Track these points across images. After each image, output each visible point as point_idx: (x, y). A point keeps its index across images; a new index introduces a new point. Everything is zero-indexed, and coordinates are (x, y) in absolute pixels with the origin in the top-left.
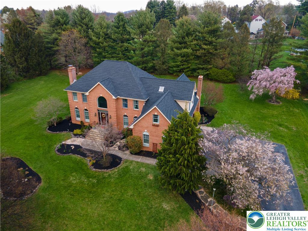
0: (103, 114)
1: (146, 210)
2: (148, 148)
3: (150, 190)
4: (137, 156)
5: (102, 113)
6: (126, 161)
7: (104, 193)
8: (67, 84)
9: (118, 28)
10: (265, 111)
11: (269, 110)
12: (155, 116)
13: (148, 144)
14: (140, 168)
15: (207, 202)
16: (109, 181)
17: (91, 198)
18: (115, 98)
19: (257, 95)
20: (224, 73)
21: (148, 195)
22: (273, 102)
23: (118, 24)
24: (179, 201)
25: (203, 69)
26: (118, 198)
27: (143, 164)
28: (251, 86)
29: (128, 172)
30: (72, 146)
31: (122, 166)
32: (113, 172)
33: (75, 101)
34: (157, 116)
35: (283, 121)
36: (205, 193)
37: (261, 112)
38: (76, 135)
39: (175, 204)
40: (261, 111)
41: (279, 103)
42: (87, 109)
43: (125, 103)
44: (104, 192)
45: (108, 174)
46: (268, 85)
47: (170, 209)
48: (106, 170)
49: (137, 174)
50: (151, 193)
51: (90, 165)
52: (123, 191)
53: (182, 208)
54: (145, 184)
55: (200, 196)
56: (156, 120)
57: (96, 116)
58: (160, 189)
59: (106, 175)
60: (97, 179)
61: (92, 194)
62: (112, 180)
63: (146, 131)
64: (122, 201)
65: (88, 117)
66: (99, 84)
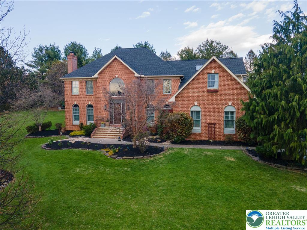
5: (115, 105)
12: (212, 77)
13: (199, 128)
18: (138, 76)
30: (71, 141)
33: (74, 94)
34: (214, 75)
38: (74, 136)
42: (91, 104)
51: (110, 155)
57: (106, 109)
63: (196, 104)
64: (201, 188)
65: (92, 118)
66: (116, 58)
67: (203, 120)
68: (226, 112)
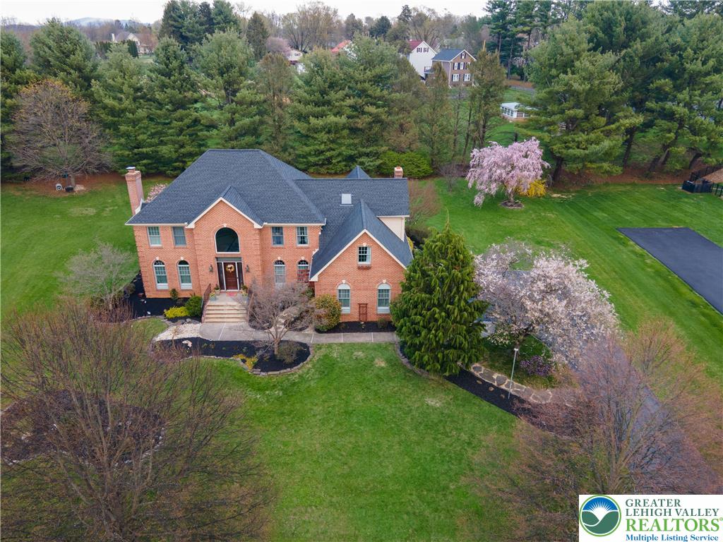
0: (229, 266)
1: (403, 416)
2: (348, 315)
3: (391, 384)
4: (333, 335)
5: (226, 264)
6: (319, 347)
7: (311, 409)
8: (58, 216)
9: (168, 75)
10: (505, 222)
11: (510, 220)
12: (363, 250)
13: (348, 308)
14: (353, 352)
15: (494, 380)
16: (309, 387)
17: (289, 422)
18: (260, 227)
19: (487, 195)
20: (411, 161)
21: (394, 393)
22: (512, 206)
23: (167, 65)
24: (450, 390)
25: (367, 155)
26: (342, 411)
27: (352, 345)
28: (472, 180)
29: (334, 364)
30: (185, 342)
31: (314, 356)
32: (305, 371)
33: (153, 245)
34: (366, 248)
35: (539, 236)
36: (483, 368)
37: (499, 225)
38: (174, 320)
39: (446, 395)
40: (499, 223)
41: (520, 206)
42: (185, 260)
43: (277, 234)
44: (309, 406)
45: (297, 375)
46: (504, 175)
47: (442, 405)
48: (289, 369)
49: (353, 363)
50: (396, 389)
51: (250, 368)
52: (344, 397)
53: (460, 398)
54: (378, 376)
55: (478, 374)
56: (362, 258)
57: (211, 271)
58: (408, 378)
59: (295, 378)
60: (282, 390)
61: (289, 415)
62: (312, 384)
63: (344, 281)
64: (352, 413)
65: (188, 278)
66: (221, 201)
67: (354, 299)
68: (379, 290)
